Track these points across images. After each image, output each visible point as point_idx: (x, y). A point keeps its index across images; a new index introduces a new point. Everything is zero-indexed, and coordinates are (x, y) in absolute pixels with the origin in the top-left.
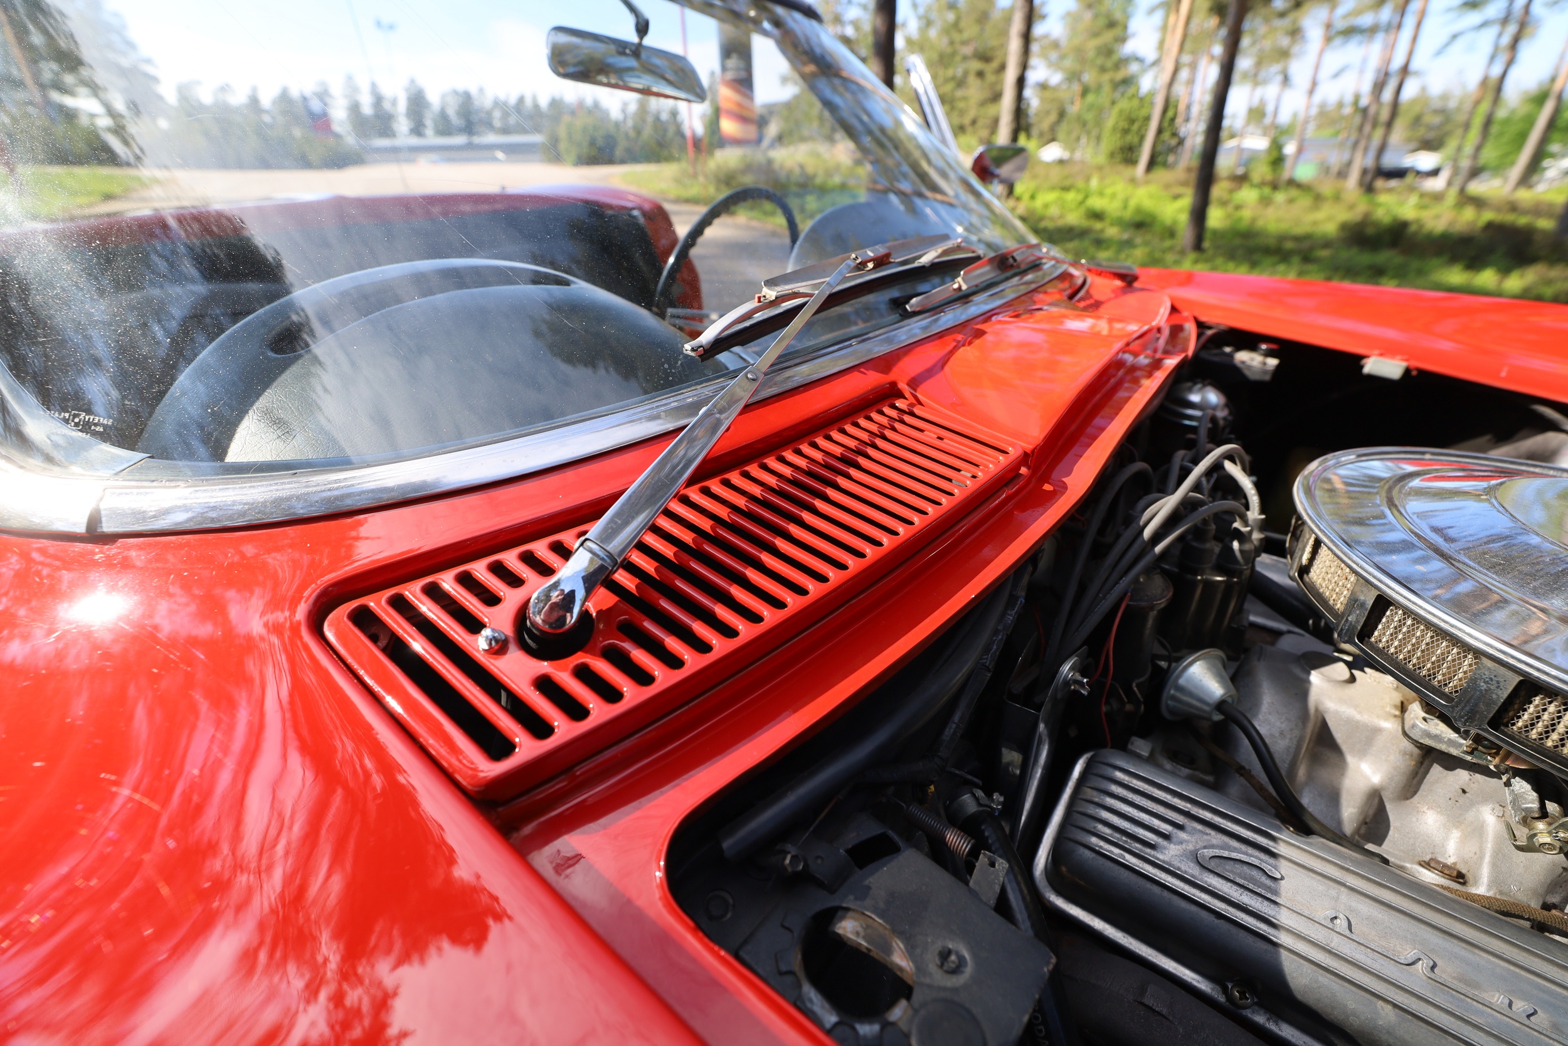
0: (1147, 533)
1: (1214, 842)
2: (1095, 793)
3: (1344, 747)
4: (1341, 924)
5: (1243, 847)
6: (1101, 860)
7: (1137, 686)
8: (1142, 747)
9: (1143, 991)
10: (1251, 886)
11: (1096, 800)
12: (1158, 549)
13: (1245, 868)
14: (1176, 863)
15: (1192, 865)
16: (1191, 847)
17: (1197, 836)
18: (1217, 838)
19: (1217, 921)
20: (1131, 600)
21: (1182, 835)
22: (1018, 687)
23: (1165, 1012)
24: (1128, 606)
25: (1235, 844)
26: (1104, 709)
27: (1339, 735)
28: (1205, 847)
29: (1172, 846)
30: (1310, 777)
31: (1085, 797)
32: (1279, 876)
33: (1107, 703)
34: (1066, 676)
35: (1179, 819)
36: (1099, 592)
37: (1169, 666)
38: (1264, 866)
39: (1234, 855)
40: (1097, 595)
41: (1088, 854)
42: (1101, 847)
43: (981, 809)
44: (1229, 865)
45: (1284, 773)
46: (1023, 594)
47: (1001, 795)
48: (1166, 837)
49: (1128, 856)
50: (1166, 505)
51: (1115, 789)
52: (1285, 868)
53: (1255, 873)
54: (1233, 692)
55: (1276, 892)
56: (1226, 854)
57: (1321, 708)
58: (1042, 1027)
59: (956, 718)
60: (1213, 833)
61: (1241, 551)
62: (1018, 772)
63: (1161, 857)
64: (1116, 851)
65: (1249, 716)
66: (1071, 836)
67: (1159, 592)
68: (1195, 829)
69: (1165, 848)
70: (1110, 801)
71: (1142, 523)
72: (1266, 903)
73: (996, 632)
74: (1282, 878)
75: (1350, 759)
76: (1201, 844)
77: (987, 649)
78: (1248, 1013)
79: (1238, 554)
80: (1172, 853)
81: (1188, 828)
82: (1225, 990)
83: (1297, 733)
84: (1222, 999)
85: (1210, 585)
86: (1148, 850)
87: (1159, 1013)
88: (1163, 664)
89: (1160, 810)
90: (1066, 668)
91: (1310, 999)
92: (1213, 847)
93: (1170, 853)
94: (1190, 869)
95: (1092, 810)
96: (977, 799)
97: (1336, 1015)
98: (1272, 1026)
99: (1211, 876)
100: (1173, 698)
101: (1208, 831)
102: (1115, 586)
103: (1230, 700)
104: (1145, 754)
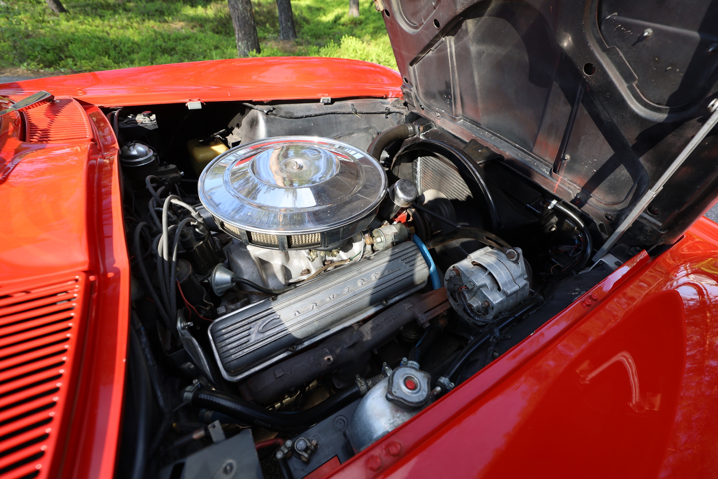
0: (166, 257)
1: (260, 323)
2: (221, 343)
3: (268, 261)
4: (297, 313)
5: (267, 317)
6: (239, 360)
7: (205, 300)
8: (221, 309)
9: (275, 375)
10: (276, 326)
11: (223, 345)
12: (174, 259)
13: (271, 322)
14: (257, 339)
15: (260, 335)
16: (256, 331)
17: (255, 326)
18: (260, 322)
19: (276, 342)
20: (180, 281)
21: (252, 330)
22: (168, 346)
23: (283, 373)
24: (181, 284)
25: (265, 319)
26: (201, 316)
27: (265, 259)
28: (259, 327)
29: (252, 335)
30: (267, 276)
31: (220, 347)
32: (279, 317)
33: (200, 313)
34: (181, 327)
35: (247, 327)
36: (167, 290)
37: (208, 280)
38: (275, 317)
39: (267, 322)
40: (167, 292)
41: (234, 362)
42: (236, 356)
43: (193, 392)
44: (268, 326)
45: (261, 286)
46: (140, 324)
47: (195, 379)
48: (249, 335)
49: (245, 351)
50: (163, 241)
51: (226, 336)
52: (278, 313)
53: (274, 321)
54: (233, 273)
55: (281, 321)
56: (265, 324)
57: (256, 256)
58: (263, 423)
59: (159, 394)
60: (258, 321)
61: (200, 231)
62: (193, 366)
63: (252, 341)
64: (240, 353)
65: (241, 277)
66: (226, 362)
67: (187, 269)
68: (253, 325)
69: (251, 338)
70: (227, 341)
71: (160, 255)
72: (281, 326)
73: (144, 350)
74: (280, 316)
75: (272, 262)
76: (258, 327)
77: (147, 360)
78: (297, 349)
79: (200, 232)
80: (253, 337)
81: (252, 327)
82: (290, 350)
83: (256, 269)
84: (290, 353)
85: (200, 247)
86: (248, 343)
87: (282, 375)
88: (206, 281)
89: (242, 329)
90: (179, 325)
91: (304, 336)
92: (261, 325)
93: (253, 338)
94: (261, 336)
95: (225, 349)
96: (189, 391)
97: (310, 333)
98: (303, 346)
99: (266, 333)
100: (218, 289)
101: (257, 322)
102: (170, 284)
103: (234, 276)
104: (224, 311)
